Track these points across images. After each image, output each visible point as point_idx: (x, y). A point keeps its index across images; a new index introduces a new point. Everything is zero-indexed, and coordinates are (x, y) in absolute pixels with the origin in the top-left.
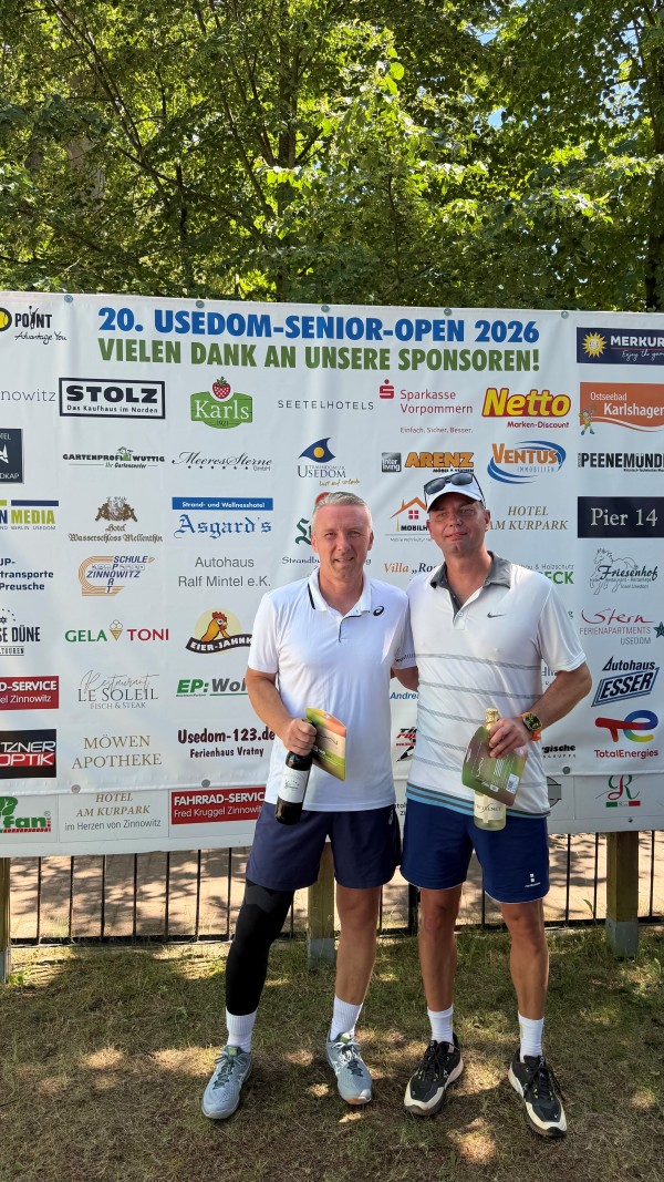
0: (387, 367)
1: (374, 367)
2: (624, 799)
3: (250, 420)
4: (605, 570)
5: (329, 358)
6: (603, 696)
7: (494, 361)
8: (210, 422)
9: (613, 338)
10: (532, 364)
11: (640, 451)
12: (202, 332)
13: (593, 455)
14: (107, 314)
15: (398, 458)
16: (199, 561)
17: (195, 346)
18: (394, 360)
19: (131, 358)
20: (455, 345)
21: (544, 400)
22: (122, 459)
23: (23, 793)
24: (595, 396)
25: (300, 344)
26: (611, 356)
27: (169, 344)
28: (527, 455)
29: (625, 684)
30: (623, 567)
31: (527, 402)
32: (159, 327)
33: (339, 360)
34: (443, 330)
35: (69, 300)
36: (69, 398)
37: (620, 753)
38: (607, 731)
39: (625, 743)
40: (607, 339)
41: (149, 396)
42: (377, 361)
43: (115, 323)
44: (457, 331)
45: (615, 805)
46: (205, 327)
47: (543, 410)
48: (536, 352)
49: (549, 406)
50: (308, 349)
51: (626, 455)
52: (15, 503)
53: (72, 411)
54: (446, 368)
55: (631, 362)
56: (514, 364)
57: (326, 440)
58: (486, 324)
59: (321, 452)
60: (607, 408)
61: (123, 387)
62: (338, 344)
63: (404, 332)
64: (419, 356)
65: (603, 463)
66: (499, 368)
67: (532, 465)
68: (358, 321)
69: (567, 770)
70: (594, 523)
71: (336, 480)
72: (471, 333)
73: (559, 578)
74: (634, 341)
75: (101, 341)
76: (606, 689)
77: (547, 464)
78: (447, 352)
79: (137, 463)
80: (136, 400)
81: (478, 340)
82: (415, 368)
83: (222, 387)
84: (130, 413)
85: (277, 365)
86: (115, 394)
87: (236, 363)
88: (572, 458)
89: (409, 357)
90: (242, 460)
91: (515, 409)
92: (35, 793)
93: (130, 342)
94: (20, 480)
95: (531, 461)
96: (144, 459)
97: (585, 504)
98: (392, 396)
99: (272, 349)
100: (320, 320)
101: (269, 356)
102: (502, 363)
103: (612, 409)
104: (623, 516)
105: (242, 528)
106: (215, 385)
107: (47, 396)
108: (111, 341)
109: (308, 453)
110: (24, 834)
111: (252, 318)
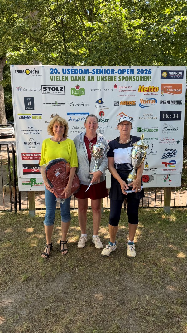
0: (116, 81)
1: (113, 81)
2: (168, 180)
3: (84, 94)
4: (166, 128)
5: (102, 79)
6: (164, 157)
7: (141, 79)
8: (75, 95)
9: (169, 73)
10: (150, 79)
11: (175, 100)
12: (73, 73)
13: (164, 101)
14: (52, 70)
15: (118, 103)
16: (73, 127)
17: (72, 77)
18: (117, 79)
19: (58, 80)
20: (132, 75)
21: (153, 88)
22: (55, 104)
23: (38, 177)
24: (165, 87)
25: (95, 75)
26: (169, 77)
27: (66, 77)
28: (148, 101)
29: (169, 154)
30: (170, 128)
31: (149, 89)
32: (63, 73)
33: (105, 79)
34: (129, 72)
35: (43, 67)
36: (44, 90)
37: (167, 170)
38: (164, 165)
39: (168, 167)
40: (168, 73)
41: (61, 89)
42: (113, 79)
43: (53, 72)
44: (132, 72)
45: (166, 181)
46: (74, 72)
47: (152, 91)
48: (151, 76)
49: (154, 89)
50: (97, 77)
51: (171, 101)
52: (33, 114)
53: (44, 93)
54: (130, 81)
55: (173, 78)
56: (146, 79)
57: (101, 99)
58: (139, 70)
59: (100, 101)
60: (167, 90)
61: (56, 87)
62: (104, 75)
63: (120, 72)
64: (123, 78)
65: (166, 103)
66: (142, 81)
67: (149, 104)
68: (109, 70)
69: (155, 173)
70: (163, 117)
71: (104, 108)
72: (135, 72)
73: (155, 130)
74: (174, 73)
75: (50, 76)
76: (165, 155)
77: (153, 104)
78: (130, 77)
79: (59, 105)
80: (59, 90)
81: (137, 74)
82: (122, 81)
83: (78, 86)
84: (57, 93)
85: (90, 81)
86: (53, 89)
87: (81, 81)
88: (159, 102)
89: (121, 78)
90: (83, 104)
91: (146, 90)
92: (40, 177)
93: (57, 76)
94: (34, 109)
95: (149, 103)
96: (60, 104)
97: (161, 113)
98: (117, 88)
99: (89, 77)
100: (100, 70)
101: (88, 79)
102: (143, 79)
103: (168, 90)
104: (170, 116)
105: (83, 120)
106: (76, 86)
107: (39, 90)
108: (53, 76)
109: (97, 102)
110: (38, 186)
111: (85, 70)
